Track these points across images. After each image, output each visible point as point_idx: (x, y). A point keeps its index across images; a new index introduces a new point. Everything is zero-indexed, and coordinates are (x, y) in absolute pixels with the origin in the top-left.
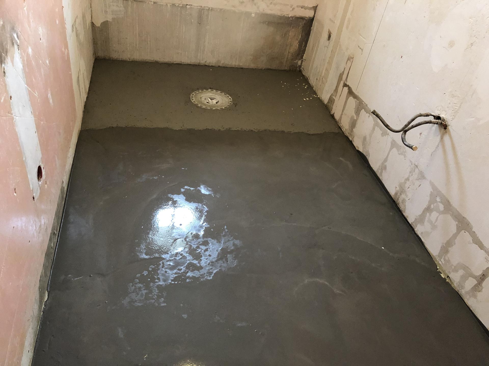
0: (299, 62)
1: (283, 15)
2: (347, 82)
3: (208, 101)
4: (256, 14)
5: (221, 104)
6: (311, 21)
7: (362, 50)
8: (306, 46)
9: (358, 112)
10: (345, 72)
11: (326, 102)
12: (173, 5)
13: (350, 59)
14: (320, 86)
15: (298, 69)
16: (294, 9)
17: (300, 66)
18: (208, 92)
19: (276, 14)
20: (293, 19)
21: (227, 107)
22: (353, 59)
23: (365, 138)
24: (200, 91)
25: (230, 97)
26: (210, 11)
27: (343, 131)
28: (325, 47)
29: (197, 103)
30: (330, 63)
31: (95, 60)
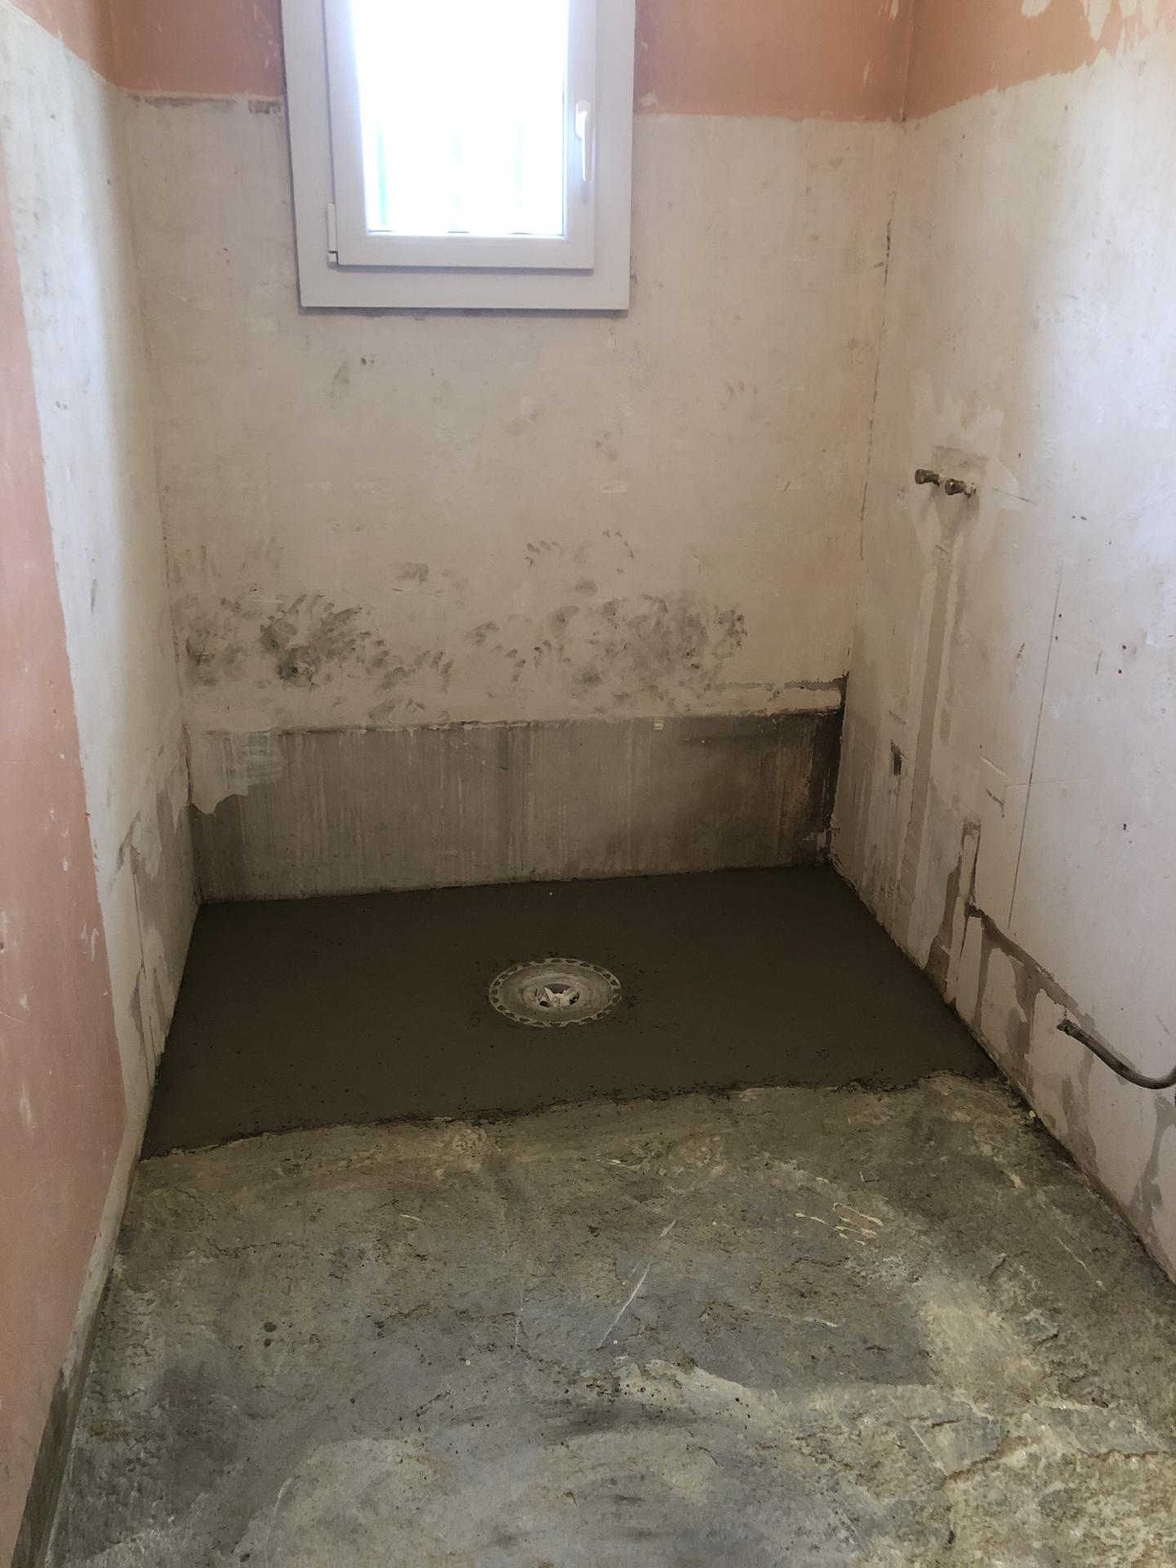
0: (821, 839)
1: (749, 713)
2: (974, 901)
3: (544, 999)
4: (667, 720)
5: (585, 1005)
6: (836, 717)
7: (1001, 804)
8: (832, 790)
9: (1027, 998)
10: (962, 869)
11: (923, 961)
12: (423, 728)
13: (970, 829)
14: (897, 910)
15: (821, 859)
16: (778, 693)
17: (826, 851)
18: (545, 967)
19: (727, 714)
20: (781, 720)
21: (607, 1012)
22: (980, 831)
23: (1067, 1087)
24: (520, 968)
25: (613, 977)
26: (532, 733)
27: (994, 1061)
28: (890, 792)
29: (509, 1012)
30: (913, 842)
31: (199, 910)
